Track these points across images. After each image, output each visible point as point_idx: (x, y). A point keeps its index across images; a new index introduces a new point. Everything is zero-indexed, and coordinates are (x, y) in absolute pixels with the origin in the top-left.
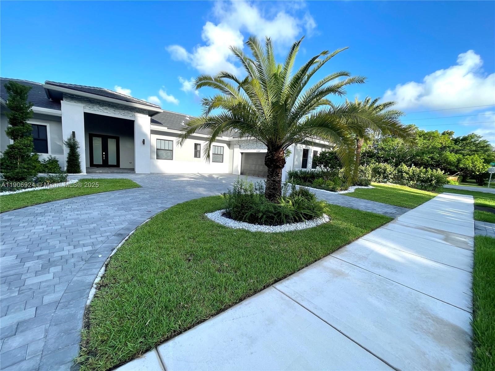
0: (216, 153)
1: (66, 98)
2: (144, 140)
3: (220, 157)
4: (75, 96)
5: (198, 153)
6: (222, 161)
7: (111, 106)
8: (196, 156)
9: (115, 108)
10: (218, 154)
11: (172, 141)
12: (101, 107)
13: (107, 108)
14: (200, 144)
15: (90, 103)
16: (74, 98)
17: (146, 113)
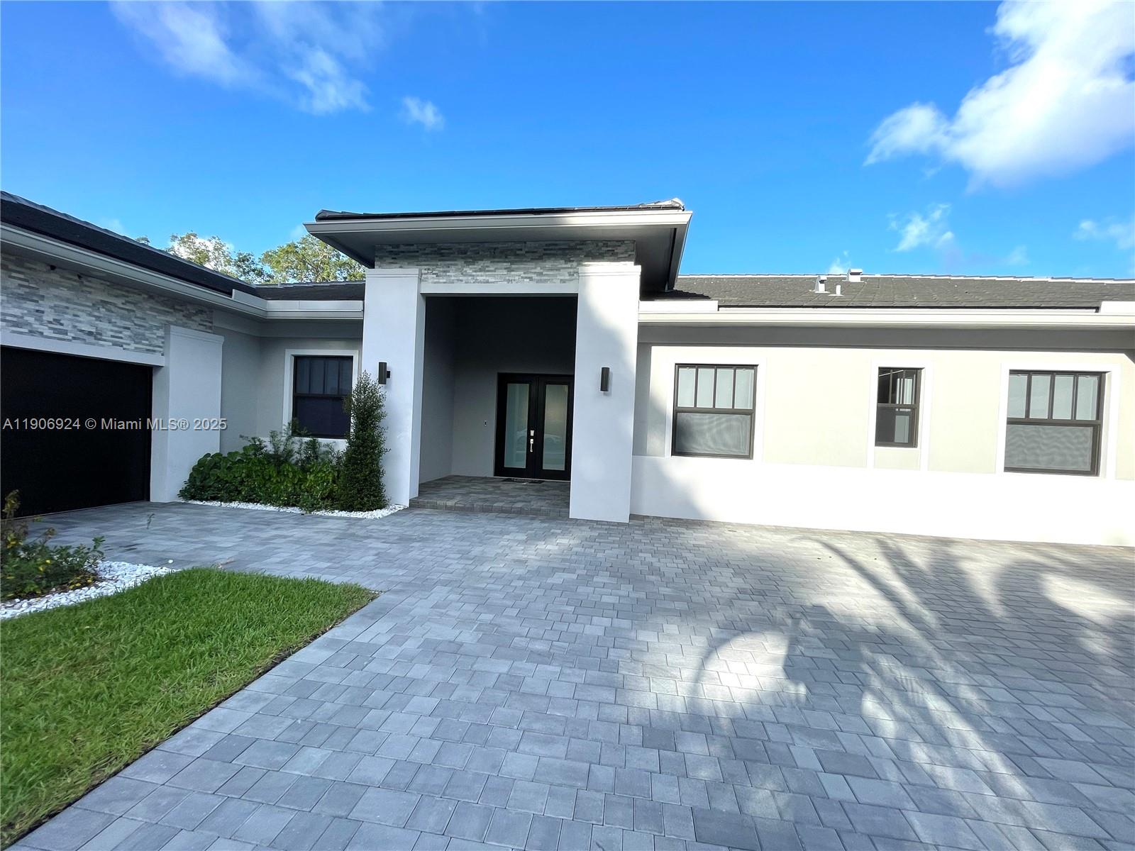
0: (1039, 412)
1: (381, 258)
2: (605, 373)
3: (1069, 434)
4: (402, 248)
5: (901, 423)
6: (1088, 468)
7: (502, 252)
8: (885, 436)
9: (512, 258)
10: (1050, 422)
11: (754, 367)
12: (468, 264)
13: (487, 263)
14: (914, 373)
15: (440, 260)
16: (397, 253)
17: (626, 252)
